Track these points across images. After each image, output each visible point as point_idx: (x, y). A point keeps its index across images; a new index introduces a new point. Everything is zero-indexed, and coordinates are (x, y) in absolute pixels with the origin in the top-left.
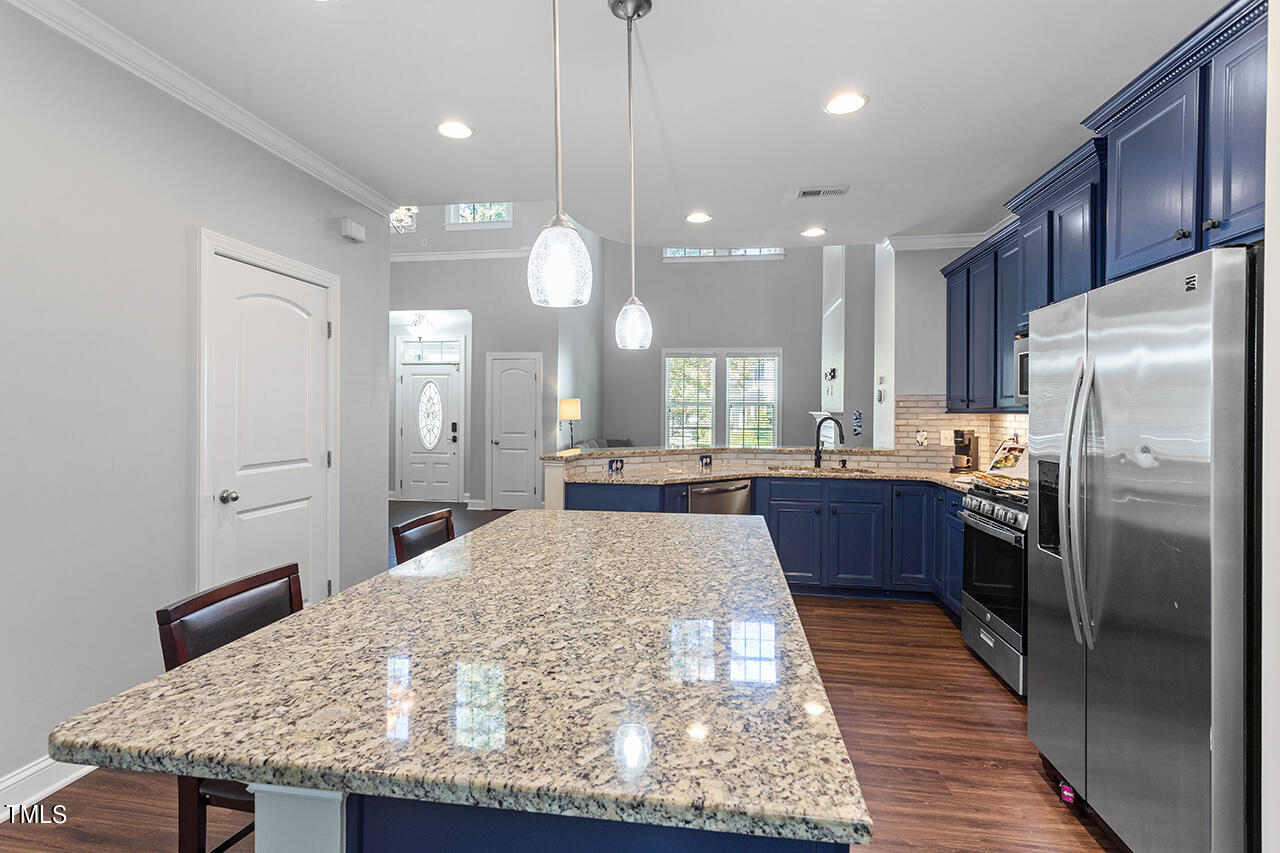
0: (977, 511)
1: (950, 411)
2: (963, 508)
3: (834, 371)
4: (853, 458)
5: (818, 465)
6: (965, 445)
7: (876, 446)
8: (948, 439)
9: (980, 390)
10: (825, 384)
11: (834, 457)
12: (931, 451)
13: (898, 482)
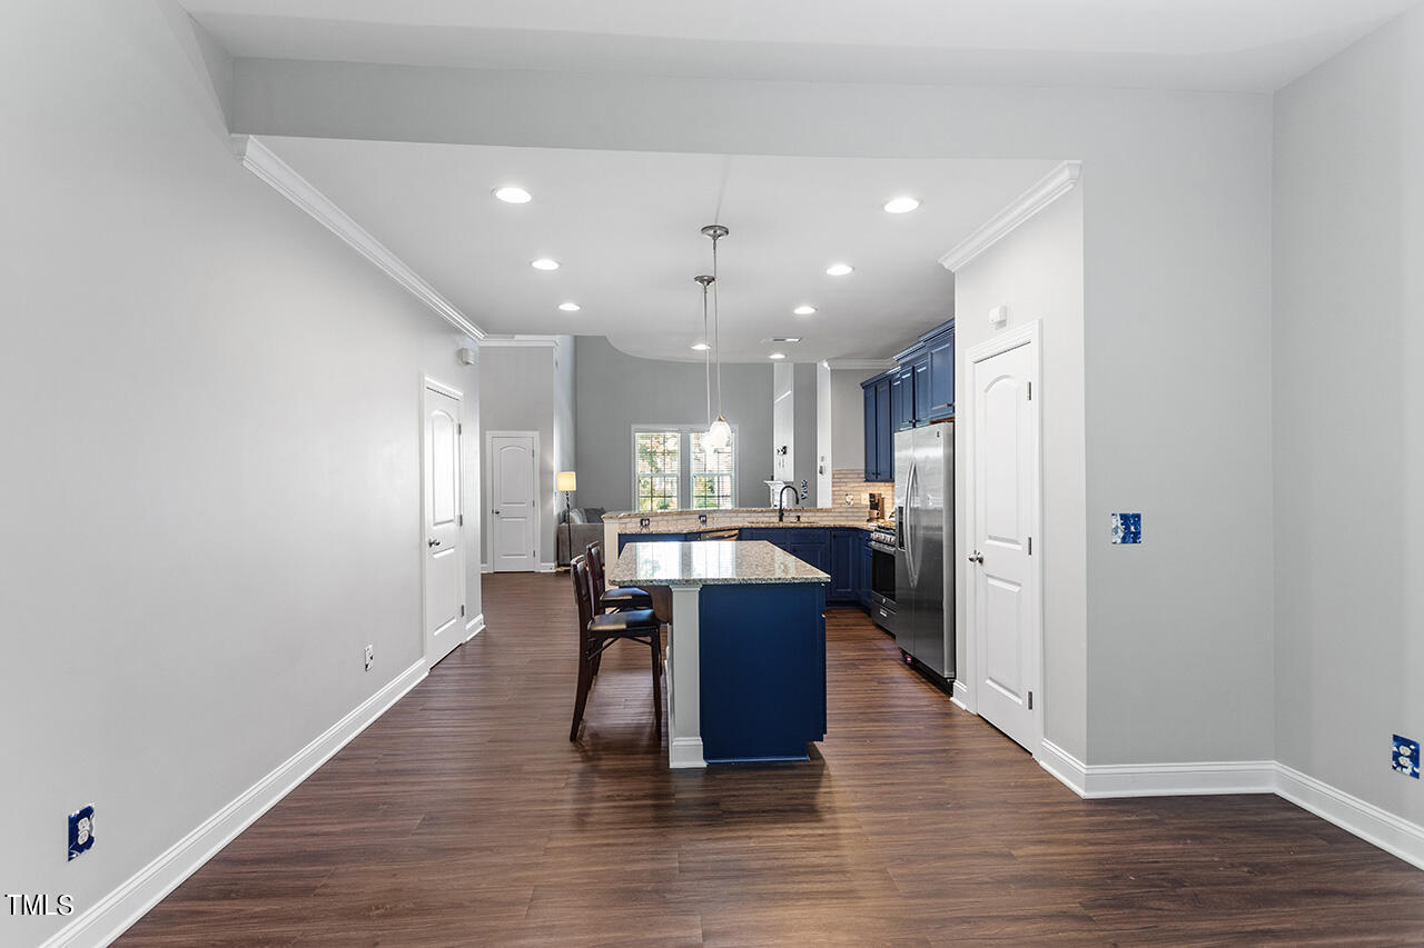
0: (878, 541)
1: (867, 481)
2: (872, 540)
3: (785, 448)
4: (805, 514)
5: (781, 520)
6: (876, 503)
7: (819, 506)
8: (866, 500)
9: (883, 467)
10: (777, 458)
11: (792, 514)
12: (857, 507)
13: (835, 528)
